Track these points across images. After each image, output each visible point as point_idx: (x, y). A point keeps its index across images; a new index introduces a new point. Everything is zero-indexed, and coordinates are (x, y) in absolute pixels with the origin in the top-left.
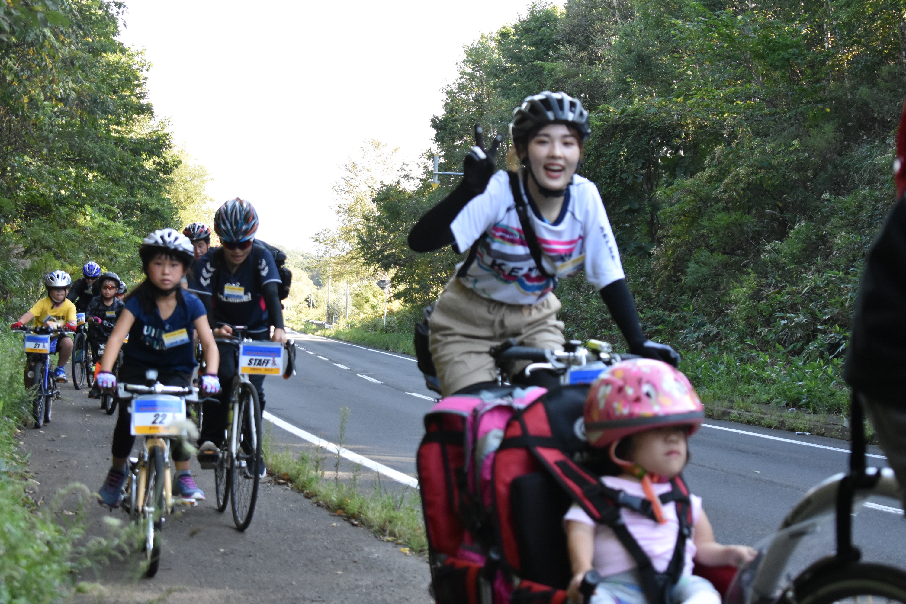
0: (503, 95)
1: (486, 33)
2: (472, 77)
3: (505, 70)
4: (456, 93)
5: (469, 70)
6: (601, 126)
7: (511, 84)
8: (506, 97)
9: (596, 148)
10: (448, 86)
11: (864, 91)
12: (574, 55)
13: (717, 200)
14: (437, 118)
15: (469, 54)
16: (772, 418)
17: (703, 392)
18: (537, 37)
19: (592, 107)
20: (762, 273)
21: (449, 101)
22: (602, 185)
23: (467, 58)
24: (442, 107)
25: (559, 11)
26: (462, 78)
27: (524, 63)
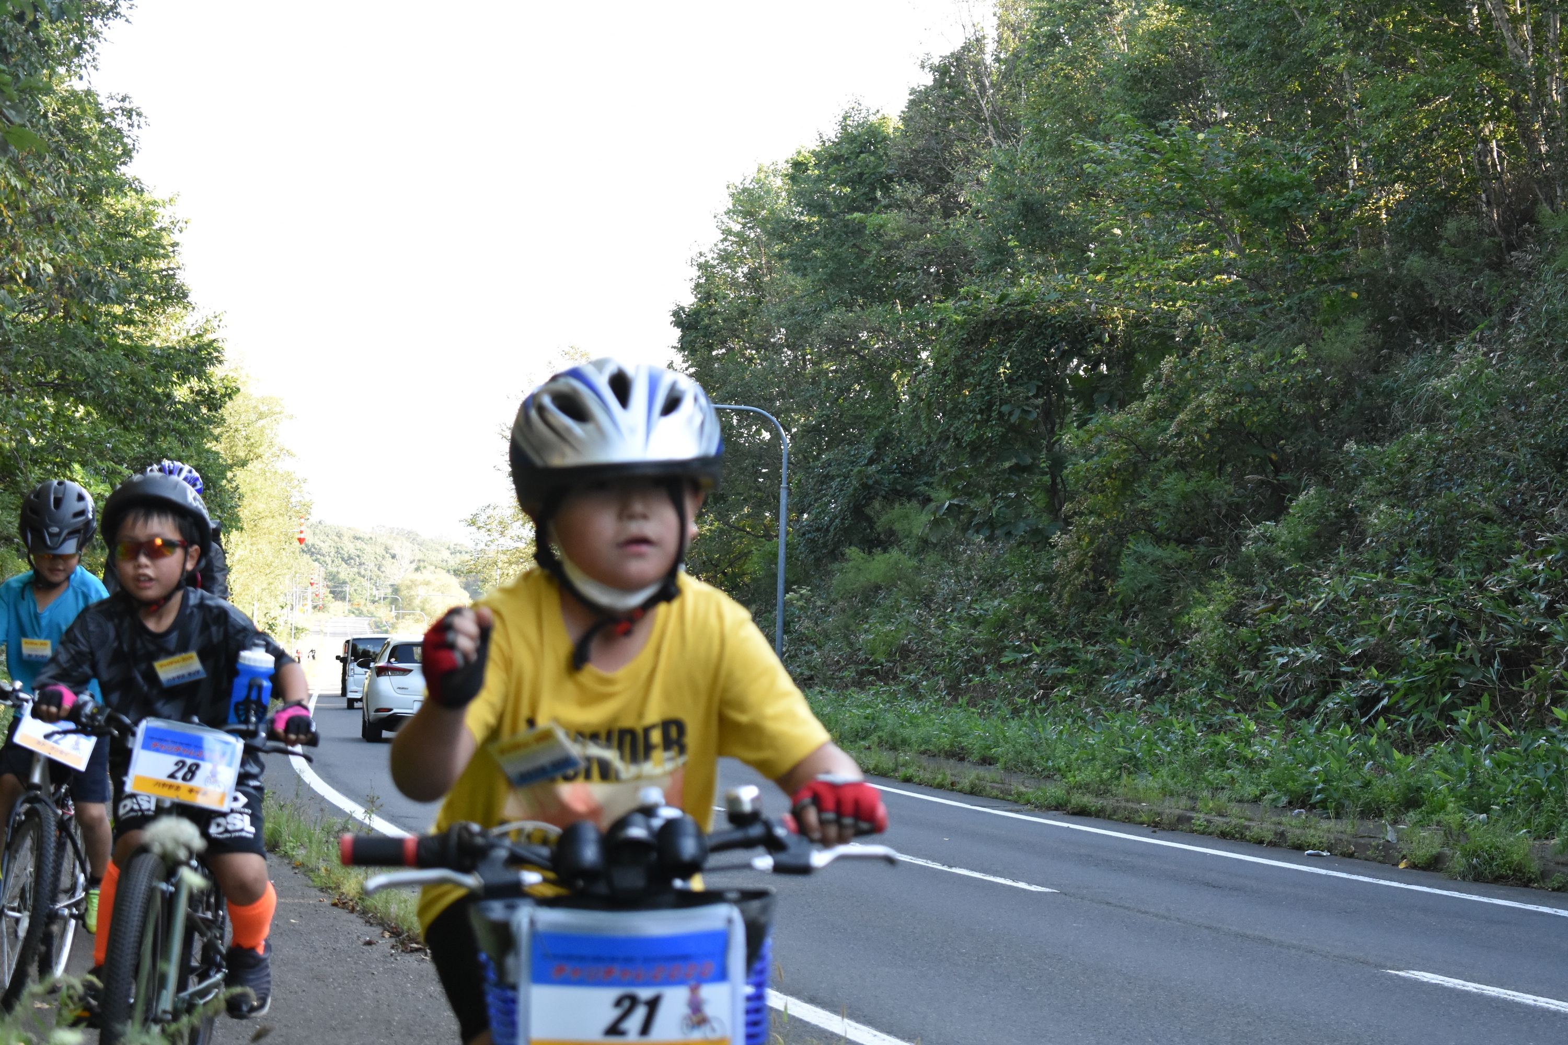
0: (796, 270)
1: (766, 163)
2: (743, 240)
3: (798, 226)
4: (714, 267)
5: (737, 228)
6: (966, 322)
7: (809, 252)
8: (800, 273)
9: (957, 360)
10: (701, 255)
11: (1415, 262)
12: (918, 200)
13: (1165, 450)
14: (682, 309)
15: (737, 201)
16: (1264, 827)
17: (1146, 783)
18: (854, 170)
19: (949, 290)
20: (1245, 577)
21: (702, 281)
22: (968, 424)
23: (734, 205)
24: (690, 291)
25: (892, 125)
26: (725, 240)
27: (831, 216)
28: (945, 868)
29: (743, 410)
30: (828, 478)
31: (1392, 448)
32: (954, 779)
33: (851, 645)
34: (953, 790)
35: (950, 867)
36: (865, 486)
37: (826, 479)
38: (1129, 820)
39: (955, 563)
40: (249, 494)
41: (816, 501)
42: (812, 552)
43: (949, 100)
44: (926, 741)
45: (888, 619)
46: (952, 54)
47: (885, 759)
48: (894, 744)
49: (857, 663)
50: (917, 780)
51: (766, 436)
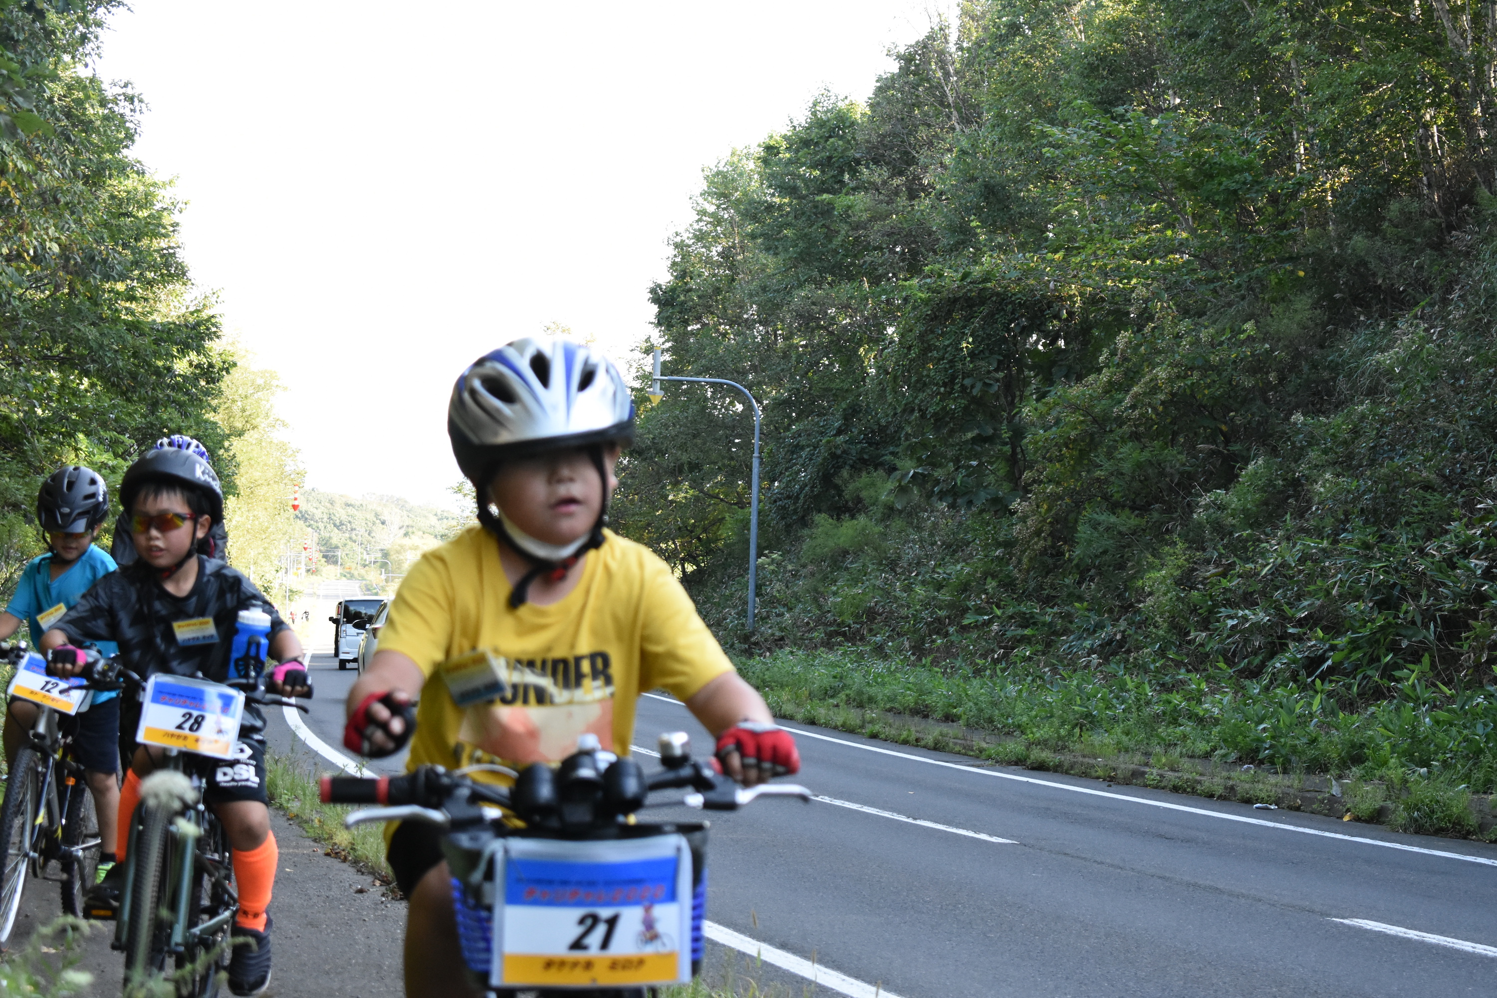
0: (768, 249)
1: (740, 148)
2: (717, 220)
3: (770, 207)
4: (689, 246)
5: (711, 209)
6: (930, 299)
7: (780, 232)
8: (771, 252)
9: (921, 336)
10: (677, 234)
11: (1359, 241)
12: (884, 183)
13: (1120, 421)
14: (659, 286)
15: (712, 183)
16: (1216, 782)
17: (1100, 739)
18: (823, 154)
19: (914, 269)
20: (1196, 542)
21: (678, 259)
22: (932, 397)
23: (709, 187)
24: (666, 269)
25: (859, 111)
26: (700, 220)
27: (801, 197)
28: (910, 820)
29: (717, 383)
30: (798, 448)
31: (1336, 419)
32: (918, 735)
33: (820, 607)
34: (917, 746)
35: (915, 819)
36: (833, 456)
37: (796, 448)
38: (1085, 775)
39: (919, 529)
40: (246, 463)
41: (787, 469)
42: (783, 518)
43: (915, 87)
44: (891, 699)
45: (856, 582)
46: (917, 43)
47: (852, 716)
48: (861, 702)
49: (826, 625)
50: (883, 736)
51: (739, 407)
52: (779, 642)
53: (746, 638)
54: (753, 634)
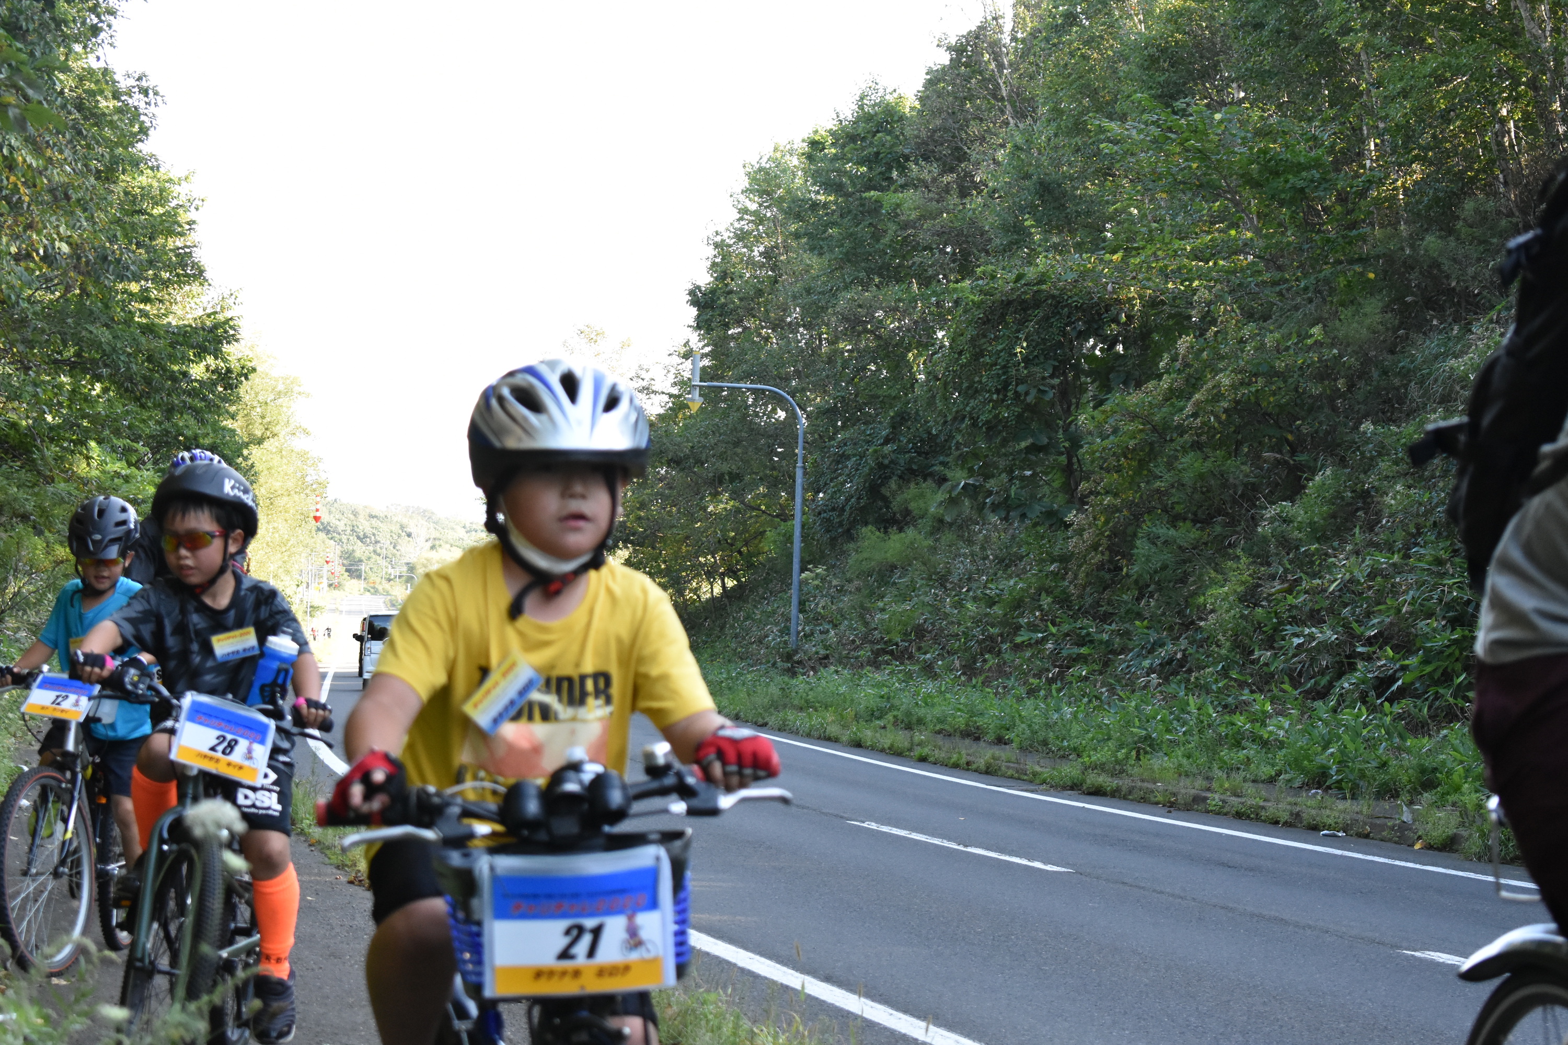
0: (812, 249)
1: (783, 143)
2: (759, 219)
3: (815, 205)
4: (731, 246)
5: (753, 207)
6: (982, 302)
7: (825, 232)
8: (816, 253)
9: (973, 340)
10: (717, 233)
11: (1431, 242)
12: (934, 180)
13: (1181, 430)
14: (699, 288)
15: (753, 178)
16: (1281, 807)
17: (1162, 763)
18: (870, 150)
19: (965, 269)
20: (1261, 557)
21: (718, 260)
22: (984, 403)
23: (750, 184)
24: (706, 270)
25: (908, 104)
26: (741, 219)
27: (847, 195)
28: (961, 848)
29: (759, 390)
30: (844, 457)
31: (1408, 428)
32: (969, 758)
33: (866, 624)
34: (968, 770)
35: (966, 846)
36: (881, 466)
37: (842, 458)
38: (1144, 800)
39: (970, 542)
40: (265, 472)
41: (831, 480)
42: (828, 531)
43: (967, 79)
44: (940, 721)
45: (904, 598)
46: (969, 33)
47: (900, 738)
48: (909, 724)
49: (872, 642)
50: (932, 759)
51: (781, 415)
52: (824, 661)
53: (788, 657)
54: (796, 652)
